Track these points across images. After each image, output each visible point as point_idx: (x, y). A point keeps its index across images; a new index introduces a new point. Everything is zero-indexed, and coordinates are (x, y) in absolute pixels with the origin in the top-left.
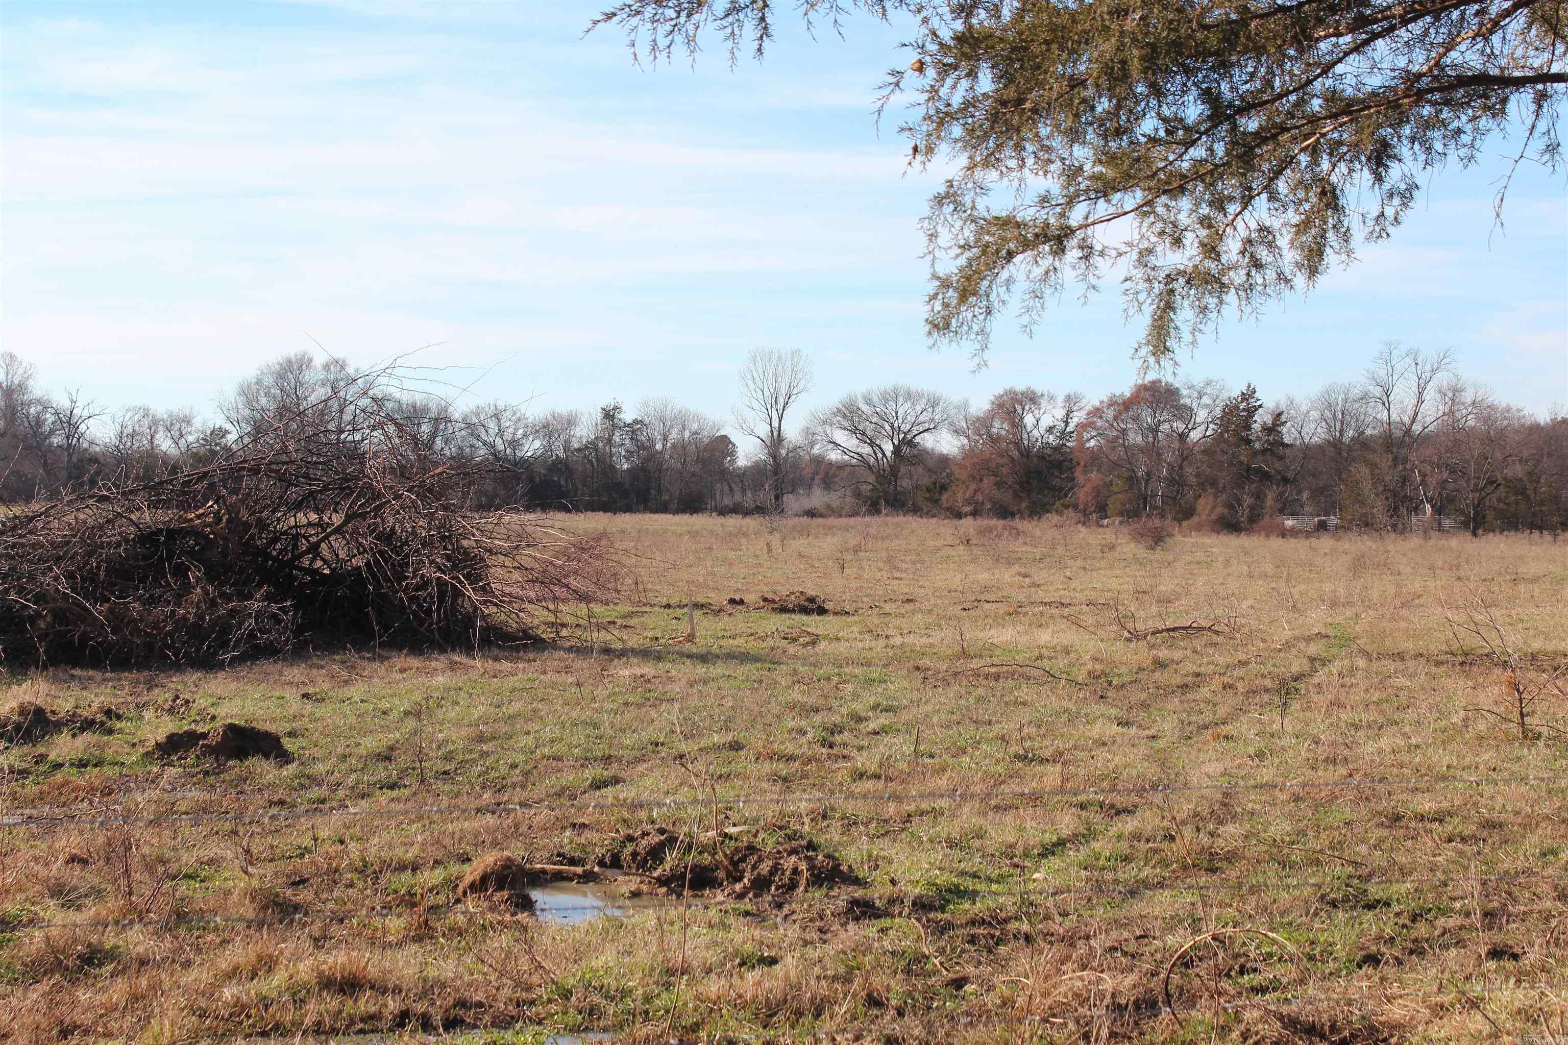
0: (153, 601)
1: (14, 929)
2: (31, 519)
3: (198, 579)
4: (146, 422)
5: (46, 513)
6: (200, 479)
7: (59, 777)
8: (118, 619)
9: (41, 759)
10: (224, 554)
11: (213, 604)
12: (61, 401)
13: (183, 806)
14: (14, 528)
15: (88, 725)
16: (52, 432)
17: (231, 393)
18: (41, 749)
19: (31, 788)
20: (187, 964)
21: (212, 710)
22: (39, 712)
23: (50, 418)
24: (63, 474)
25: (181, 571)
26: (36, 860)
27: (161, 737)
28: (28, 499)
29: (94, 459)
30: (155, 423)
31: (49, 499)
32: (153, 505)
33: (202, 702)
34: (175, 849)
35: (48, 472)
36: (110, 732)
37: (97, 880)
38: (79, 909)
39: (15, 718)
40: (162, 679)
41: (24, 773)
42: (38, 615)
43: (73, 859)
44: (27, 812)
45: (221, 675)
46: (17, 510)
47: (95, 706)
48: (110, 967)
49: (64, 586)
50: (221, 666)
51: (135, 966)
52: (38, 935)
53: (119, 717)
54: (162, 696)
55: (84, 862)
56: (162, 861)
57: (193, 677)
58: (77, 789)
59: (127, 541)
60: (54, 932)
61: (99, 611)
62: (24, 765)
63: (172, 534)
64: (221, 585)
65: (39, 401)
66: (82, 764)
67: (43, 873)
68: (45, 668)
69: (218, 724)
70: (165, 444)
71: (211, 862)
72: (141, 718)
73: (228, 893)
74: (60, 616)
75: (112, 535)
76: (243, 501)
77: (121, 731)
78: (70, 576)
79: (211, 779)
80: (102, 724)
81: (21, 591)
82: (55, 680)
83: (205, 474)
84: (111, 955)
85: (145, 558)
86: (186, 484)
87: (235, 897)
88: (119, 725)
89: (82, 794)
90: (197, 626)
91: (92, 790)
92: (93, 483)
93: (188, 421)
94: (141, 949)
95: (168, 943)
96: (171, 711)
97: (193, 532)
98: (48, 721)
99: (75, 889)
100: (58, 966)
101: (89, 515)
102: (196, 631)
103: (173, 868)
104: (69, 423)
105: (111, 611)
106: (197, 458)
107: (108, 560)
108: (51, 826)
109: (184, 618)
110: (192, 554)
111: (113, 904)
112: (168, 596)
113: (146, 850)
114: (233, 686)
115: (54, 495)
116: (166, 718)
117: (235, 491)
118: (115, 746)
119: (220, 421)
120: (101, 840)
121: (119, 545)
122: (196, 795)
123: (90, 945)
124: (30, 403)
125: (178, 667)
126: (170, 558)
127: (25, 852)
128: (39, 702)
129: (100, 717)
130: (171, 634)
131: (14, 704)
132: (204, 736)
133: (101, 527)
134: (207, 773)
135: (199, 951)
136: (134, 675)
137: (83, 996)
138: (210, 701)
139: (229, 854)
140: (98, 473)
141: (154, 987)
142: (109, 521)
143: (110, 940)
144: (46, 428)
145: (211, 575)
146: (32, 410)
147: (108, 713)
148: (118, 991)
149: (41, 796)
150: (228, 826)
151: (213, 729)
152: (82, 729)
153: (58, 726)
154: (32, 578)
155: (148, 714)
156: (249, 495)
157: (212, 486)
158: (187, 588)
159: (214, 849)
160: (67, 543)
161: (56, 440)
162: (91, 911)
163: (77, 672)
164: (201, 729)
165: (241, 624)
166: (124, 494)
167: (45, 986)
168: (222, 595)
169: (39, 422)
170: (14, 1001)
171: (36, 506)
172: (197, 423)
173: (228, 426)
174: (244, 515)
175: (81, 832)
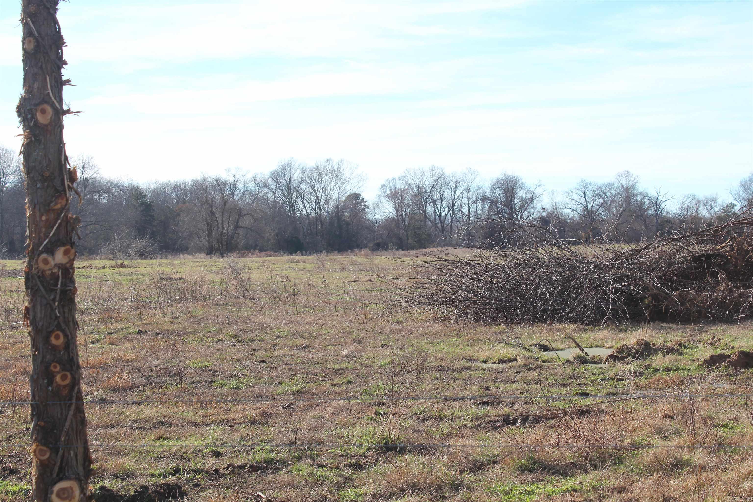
0: (700, 290)
1: (638, 448)
2: (640, 251)
3: (723, 279)
4: (694, 202)
5: (647, 247)
6: (722, 229)
7: (657, 376)
8: (683, 298)
9: (648, 367)
10: (736, 266)
11: (731, 291)
12: (652, 193)
13: (719, 391)
14: (632, 255)
15: (671, 350)
16: (648, 208)
17: (736, 186)
18: (648, 362)
19: (644, 381)
20: (725, 470)
21: (732, 344)
22: (647, 344)
23: (647, 201)
24: (654, 229)
25: (714, 275)
26: (648, 415)
27: (707, 357)
28: (638, 241)
29: (669, 221)
30: (699, 202)
31: (647, 241)
32: (699, 243)
33: (727, 340)
34: (716, 412)
35: (646, 227)
36: (682, 354)
37: (678, 426)
38: (670, 440)
39: (635, 347)
40: (706, 328)
41: (641, 373)
42: (645, 297)
43: (666, 416)
44: (643, 392)
45: (736, 326)
46: (633, 246)
47: (674, 341)
48: (686, 470)
49: (657, 283)
50: (736, 322)
51: (698, 469)
52: (651, 452)
53: (685, 347)
54: (707, 337)
55: (671, 417)
56: (711, 418)
57: (721, 327)
58: (666, 382)
59: (687, 260)
60: (658, 451)
61: (674, 295)
62: (641, 370)
63: (709, 257)
64: (735, 281)
65: (641, 194)
66: (668, 370)
67: (652, 422)
68: (649, 323)
69: (735, 351)
70: (704, 212)
71: (735, 419)
72: (697, 347)
73: (744, 435)
74: (655, 297)
75: (679, 257)
76: (744, 239)
77: (687, 354)
78: (660, 278)
79: (733, 378)
80: (678, 350)
81: (636, 285)
82: (654, 328)
83: (725, 226)
84: (686, 464)
85: (696, 268)
86: (716, 231)
87: (748, 437)
88: (686, 351)
89: (669, 384)
90: (723, 302)
91: (674, 382)
92: (669, 232)
93: (715, 201)
94: (701, 461)
95: (714, 459)
96: (711, 344)
97: (720, 255)
98: (651, 349)
99: (667, 430)
100: (661, 468)
101: (668, 248)
102: (723, 305)
103: (716, 422)
104: (656, 204)
105: (680, 295)
106: (720, 219)
107: (678, 270)
108: (654, 400)
109: (717, 298)
110: (719, 266)
111: (686, 439)
112: (708, 287)
113: (702, 413)
114: (742, 332)
115: (650, 239)
116: (709, 347)
117: (740, 235)
118: (684, 361)
119: (731, 200)
120: (679, 407)
121: (683, 263)
122: (725, 386)
123: (676, 458)
124: (637, 195)
125: (713, 322)
126: (709, 268)
127: (643, 412)
128: (647, 339)
129: (676, 347)
130: (710, 306)
131: (635, 340)
132: (729, 356)
133: (674, 254)
134: (730, 375)
135: (730, 463)
136: (692, 326)
137: (674, 483)
138: (731, 339)
139: (744, 416)
140: (671, 228)
141: (709, 480)
142: (678, 251)
143: (686, 456)
144: (645, 206)
145: (730, 276)
146: (638, 198)
147: (680, 345)
148: (691, 482)
149: (649, 385)
150: (742, 402)
151: (733, 353)
152: (668, 353)
153: (656, 351)
154: (641, 279)
155: (700, 346)
156: (747, 236)
157: (728, 232)
158: (718, 283)
159: (735, 413)
160: (658, 262)
161: (650, 212)
162: (676, 441)
163: (664, 325)
164: (727, 353)
165: (745, 301)
166: (685, 237)
167: (655, 477)
168: (735, 286)
169: (642, 204)
170: (640, 484)
171: (642, 244)
172: (720, 201)
173: (736, 203)
174: (745, 246)
175: (669, 403)
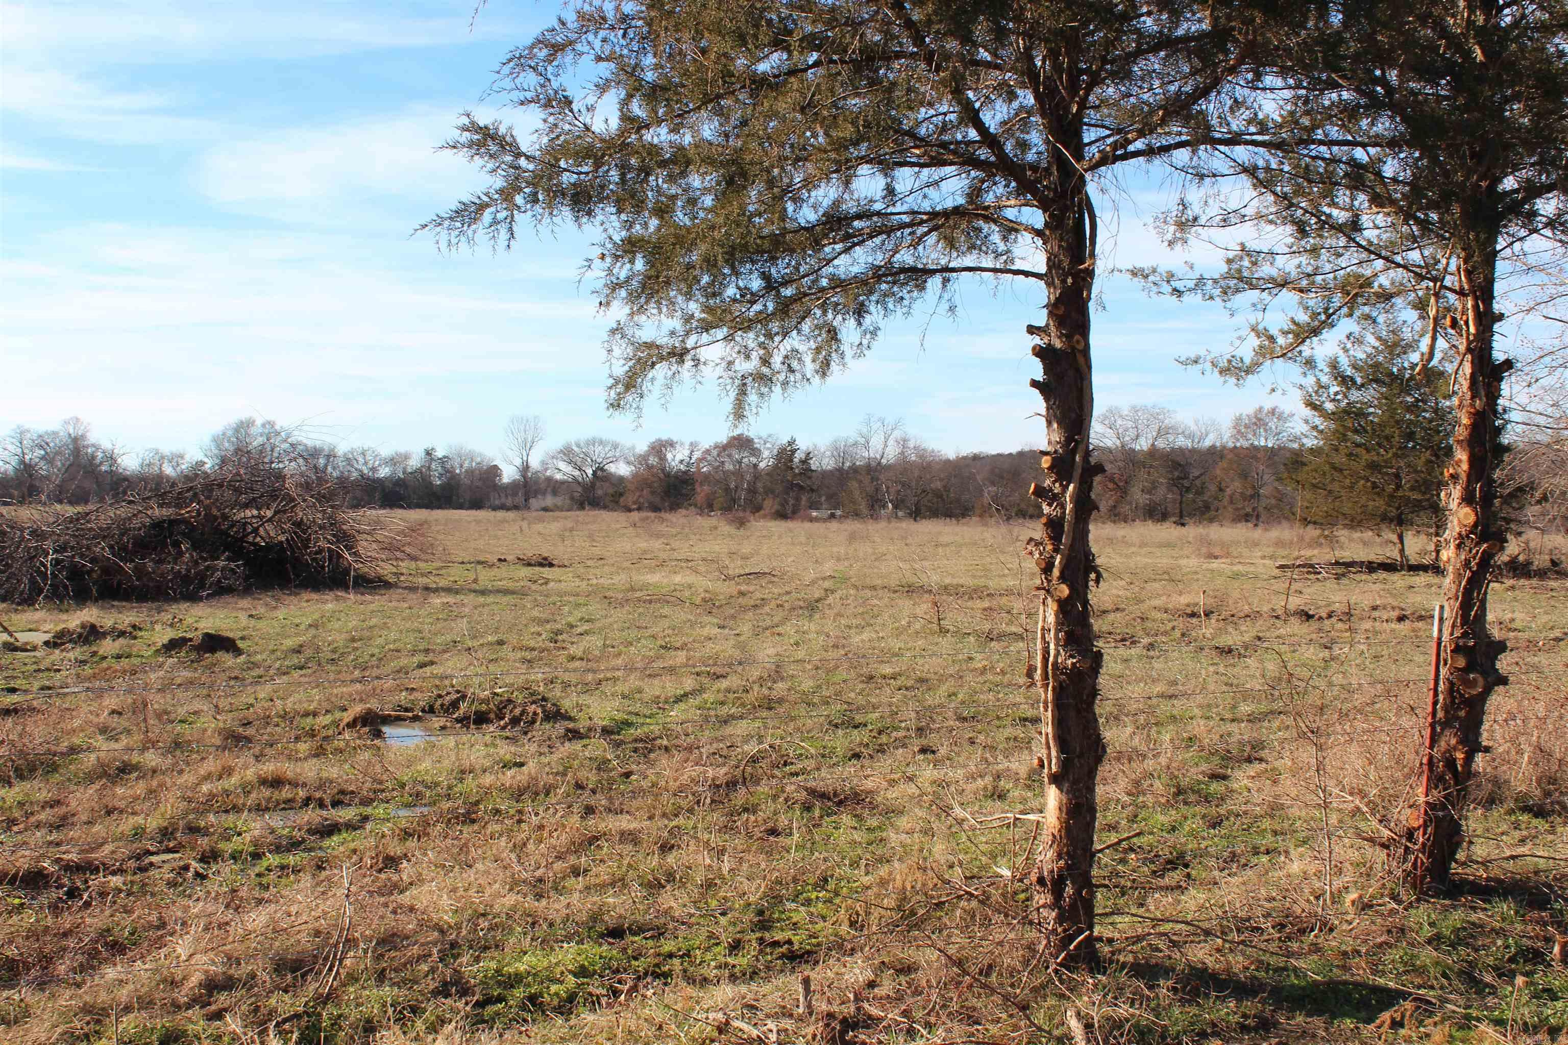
0: (160, 562)
1: (78, 753)
2: (87, 514)
3: (187, 549)
4: (157, 457)
5: (97, 511)
6: (188, 491)
7: (104, 665)
8: (140, 571)
9: (94, 654)
10: (202, 534)
11: (196, 563)
12: (106, 445)
13: (179, 681)
14: (78, 520)
15: (122, 634)
16: (101, 463)
17: (207, 440)
18: (95, 649)
19: (88, 670)
20: (181, 772)
21: (195, 625)
22: (93, 627)
23: (100, 455)
24: (108, 487)
25: (177, 544)
26: (91, 712)
27: (165, 640)
28: (86, 502)
29: (126, 479)
30: (163, 457)
31: (99, 502)
32: (161, 506)
33: (190, 620)
34: (173, 705)
35: (98, 486)
36: (135, 638)
37: (127, 724)
38: (117, 740)
39: (79, 630)
40: (166, 607)
41: (84, 662)
42: (92, 570)
43: (113, 712)
44: (86, 685)
45: (201, 604)
46: (79, 509)
47: (127, 622)
48: (136, 774)
49: (107, 553)
50: (201, 599)
51: (150, 773)
52: (93, 757)
53: (140, 629)
54: (167, 617)
55: (120, 714)
56: (166, 712)
57: (184, 605)
58: (116, 671)
59: (145, 526)
60: (102, 755)
61: (128, 567)
62: (84, 658)
63: (172, 522)
64: (202, 551)
65: (93, 445)
66: (119, 657)
67: (96, 720)
68: (96, 600)
69: (199, 633)
70: (168, 470)
71: (195, 713)
72: (154, 629)
73: (205, 730)
74: (106, 571)
75: (136, 523)
76: (213, 503)
77: (142, 637)
78: (111, 547)
79: (195, 665)
80: (131, 633)
81: (82, 556)
82: (103, 608)
83: (191, 488)
84: (135, 767)
85: (156, 536)
86: (180, 493)
87: (209, 732)
88: (140, 634)
89: (119, 674)
90: (186, 576)
91: (124, 672)
92: (125, 493)
93: (182, 457)
94: (153, 764)
95: (169, 760)
96: (172, 625)
97: (185, 522)
98: (98, 632)
99: (114, 729)
100: (105, 774)
101: (123, 511)
102: (186, 579)
103: (173, 716)
104: (111, 458)
105: (135, 567)
106: (188, 479)
107: (134, 537)
108: (100, 694)
109: (179, 572)
110: (184, 534)
111: (138, 737)
112: (170, 559)
113: (156, 706)
114: (209, 610)
115: (102, 500)
116: (169, 629)
117: (208, 498)
118: (138, 646)
119: (200, 457)
120: (130, 701)
121: (140, 529)
122: (186, 674)
123: (123, 761)
124: (87, 447)
125: (175, 600)
126: (171, 535)
127: (85, 708)
128: (93, 620)
129: (129, 629)
130: (171, 580)
131: (78, 622)
132: (191, 640)
133: (130, 519)
134: (192, 661)
135: (188, 764)
136: (150, 604)
137: (120, 791)
138: (194, 619)
139: (205, 708)
140: (128, 487)
141: (161, 785)
142: (134, 515)
143: (135, 758)
144: (98, 461)
145: (195, 547)
146: (89, 450)
147: (134, 627)
148: (140, 788)
149: (94, 676)
150: (205, 692)
151: (197, 636)
152: (118, 636)
153: (104, 635)
154: (88, 548)
155: (158, 627)
156: (217, 500)
157: (195, 495)
158: (180, 554)
159: (197, 705)
160: (109, 528)
161: (103, 468)
162: (124, 741)
163: (116, 603)
164: (189, 636)
165: (213, 574)
166: (143, 499)
167: (97, 786)
168: (202, 558)
169: (93, 457)
170: (78, 794)
171: (91, 507)
172: (187, 458)
173: (206, 460)
174: (215, 512)
175: (118, 696)
